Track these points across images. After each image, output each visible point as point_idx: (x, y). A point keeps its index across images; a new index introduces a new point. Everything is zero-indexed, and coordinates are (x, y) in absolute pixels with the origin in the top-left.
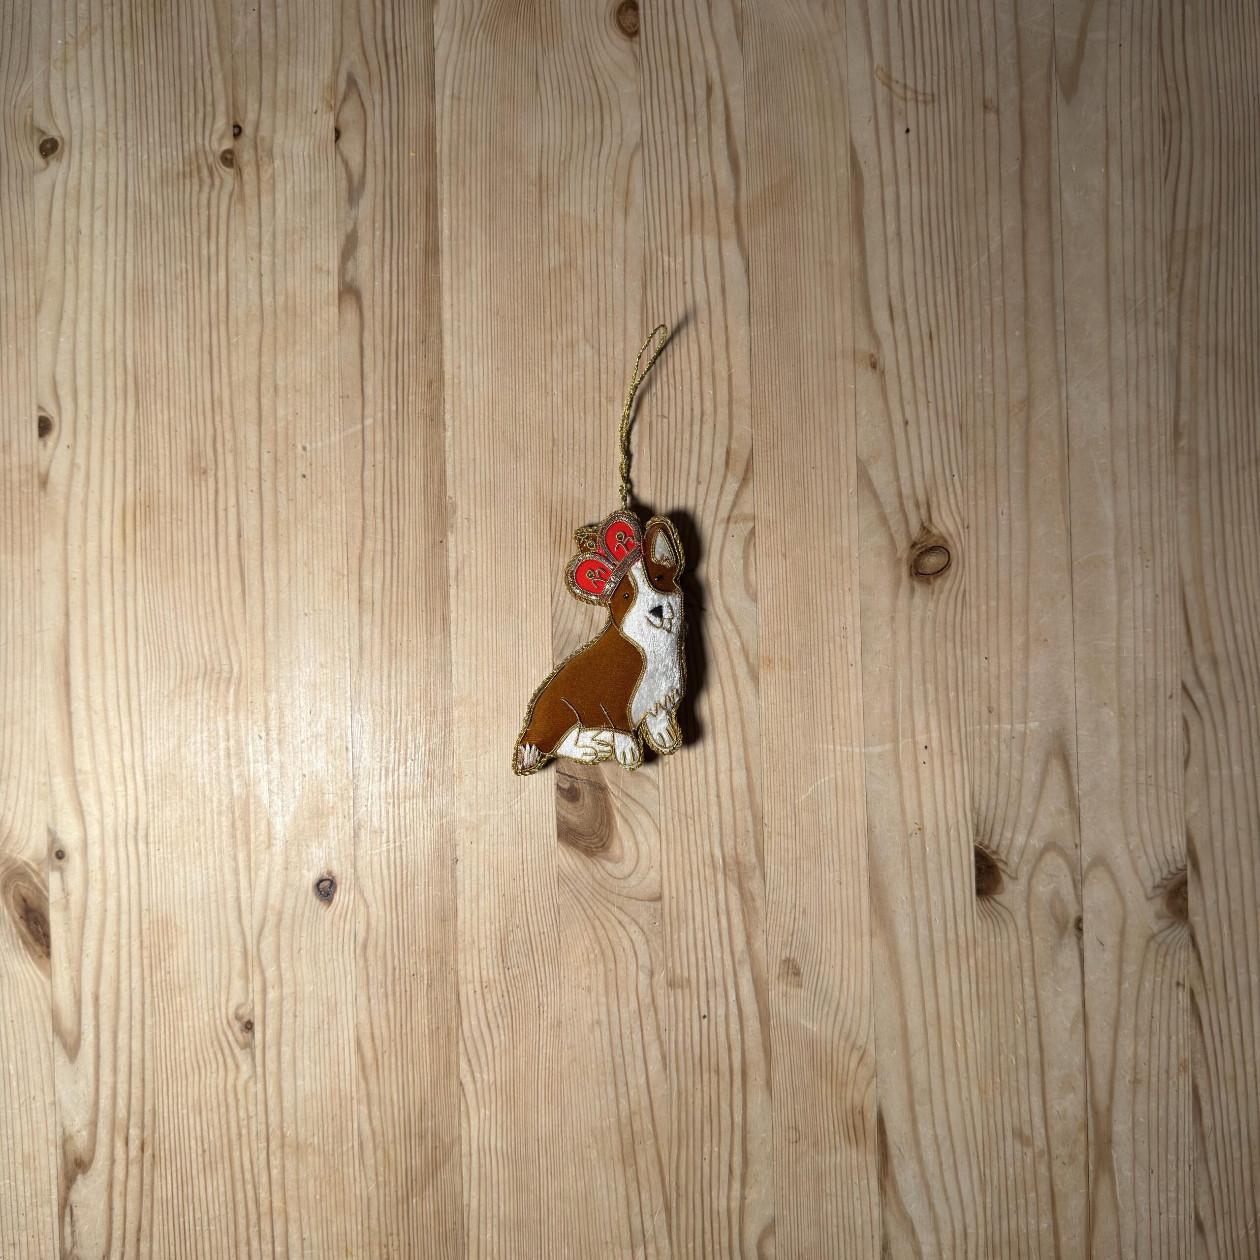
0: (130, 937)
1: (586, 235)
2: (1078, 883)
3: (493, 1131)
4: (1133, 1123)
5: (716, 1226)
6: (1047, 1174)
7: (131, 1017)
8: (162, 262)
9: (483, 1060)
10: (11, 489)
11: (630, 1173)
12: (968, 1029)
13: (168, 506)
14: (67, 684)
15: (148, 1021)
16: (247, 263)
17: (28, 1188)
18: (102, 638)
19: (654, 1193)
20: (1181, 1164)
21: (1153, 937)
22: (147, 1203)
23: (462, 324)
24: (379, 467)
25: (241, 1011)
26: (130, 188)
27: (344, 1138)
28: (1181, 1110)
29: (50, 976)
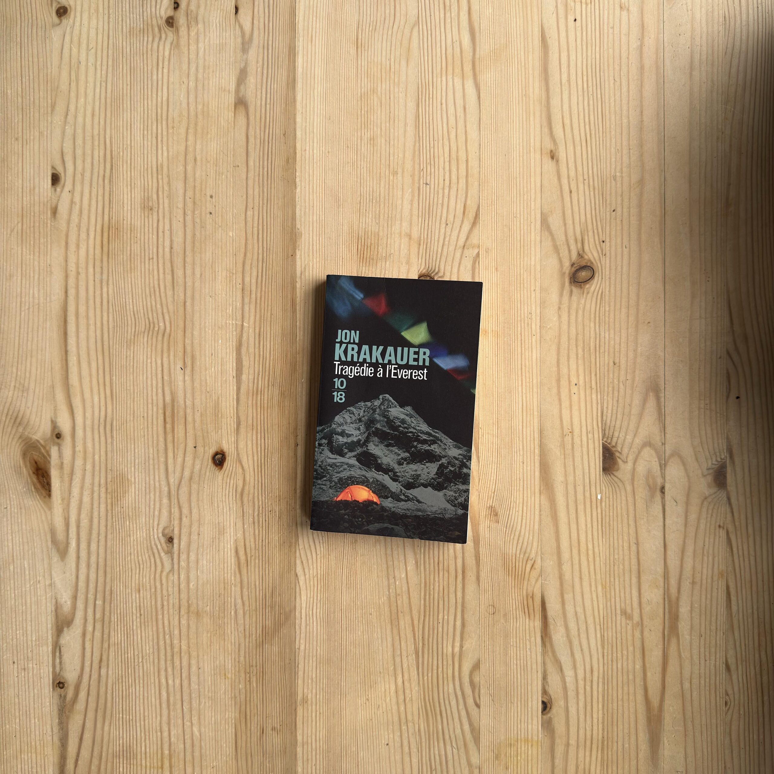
0: (100, 485)
1: (384, 74)
2: (663, 466)
3: (315, 604)
4: (691, 607)
5: (445, 663)
6: (640, 636)
7: (99, 534)
8: (129, 83)
9: (310, 561)
10: (34, 216)
11: (395, 631)
12: (596, 550)
13: (129, 228)
14: (65, 334)
15: (109, 536)
16: (180, 85)
17: (34, 635)
18: (87, 307)
19: (409, 643)
20: (719, 632)
21: (706, 498)
22: (106, 645)
23: (308, 124)
24: (256, 208)
25: (166, 532)
26: (111, 38)
27: (226, 608)
28: (720, 600)
29: (50, 508)
